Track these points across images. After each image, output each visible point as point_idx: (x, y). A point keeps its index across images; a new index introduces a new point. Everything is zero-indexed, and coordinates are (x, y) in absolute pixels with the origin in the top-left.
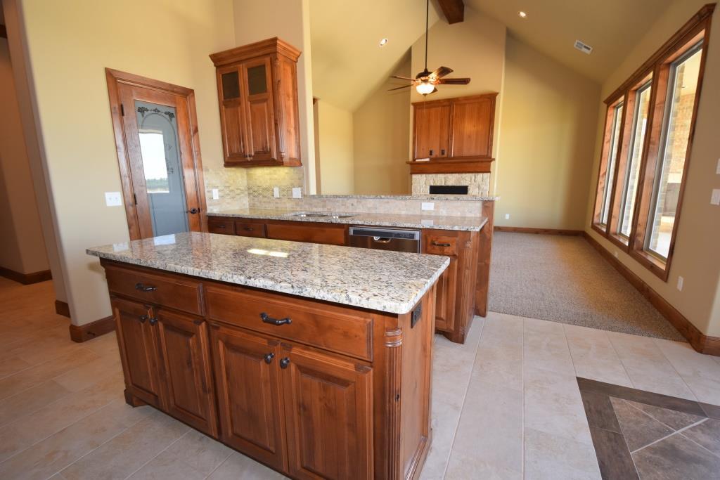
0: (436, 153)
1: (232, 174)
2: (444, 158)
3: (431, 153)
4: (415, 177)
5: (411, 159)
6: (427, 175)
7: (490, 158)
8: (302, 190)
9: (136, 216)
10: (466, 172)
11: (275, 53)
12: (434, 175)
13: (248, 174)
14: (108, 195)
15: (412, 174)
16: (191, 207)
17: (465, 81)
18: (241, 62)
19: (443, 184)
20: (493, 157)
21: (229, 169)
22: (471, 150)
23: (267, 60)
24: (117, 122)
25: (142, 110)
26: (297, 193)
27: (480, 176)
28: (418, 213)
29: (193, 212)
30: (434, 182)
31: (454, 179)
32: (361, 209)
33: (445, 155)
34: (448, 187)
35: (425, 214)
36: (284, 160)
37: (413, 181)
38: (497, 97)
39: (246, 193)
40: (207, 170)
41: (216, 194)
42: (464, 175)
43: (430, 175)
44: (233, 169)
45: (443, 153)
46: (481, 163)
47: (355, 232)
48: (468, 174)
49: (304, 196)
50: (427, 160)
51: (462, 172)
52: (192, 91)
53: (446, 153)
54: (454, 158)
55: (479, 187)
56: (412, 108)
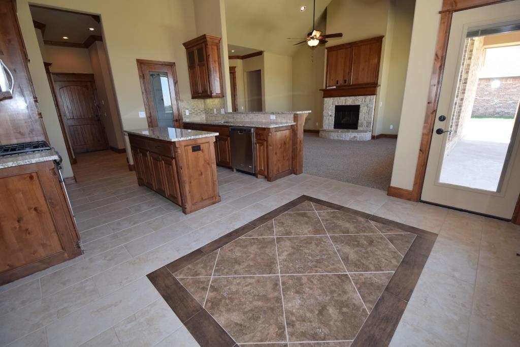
0: (341, 82)
1: (195, 102)
2: (345, 86)
3: (337, 83)
4: (326, 99)
5: (324, 87)
6: (334, 98)
7: (377, 84)
8: (225, 110)
9: (151, 122)
10: (359, 95)
11: (206, 41)
12: (338, 98)
13: (204, 102)
14: (140, 113)
15: (324, 97)
16: (175, 119)
17: (340, 35)
18: (193, 46)
19: (344, 104)
20: (379, 83)
21: (194, 100)
22: (364, 79)
23: (204, 45)
24: (142, 81)
25: (152, 75)
26: (223, 111)
27: (368, 97)
28: (269, 121)
29: (176, 121)
30: (338, 103)
31: (351, 100)
32: (247, 120)
33: (346, 84)
34: (347, 106)
35: (272, 121)
36: (213, 95)
37: (325, 102)
38: (383, 39)
39: (204, 112)
40: (183, 101)
41: (187, 113)
42: (358, 97)
43: (336, 98)
44: (197, 100)
45: (345, 82)
46: (370, 88)
47: (232, 129)
48: (360, 97)
49: (226, 113)
50: (335, 87)
51: (356, 96)
52: (174, 63)
53: (347, 82)
54: (352, 85)
55: (367, 106)
56: (326, 51)
